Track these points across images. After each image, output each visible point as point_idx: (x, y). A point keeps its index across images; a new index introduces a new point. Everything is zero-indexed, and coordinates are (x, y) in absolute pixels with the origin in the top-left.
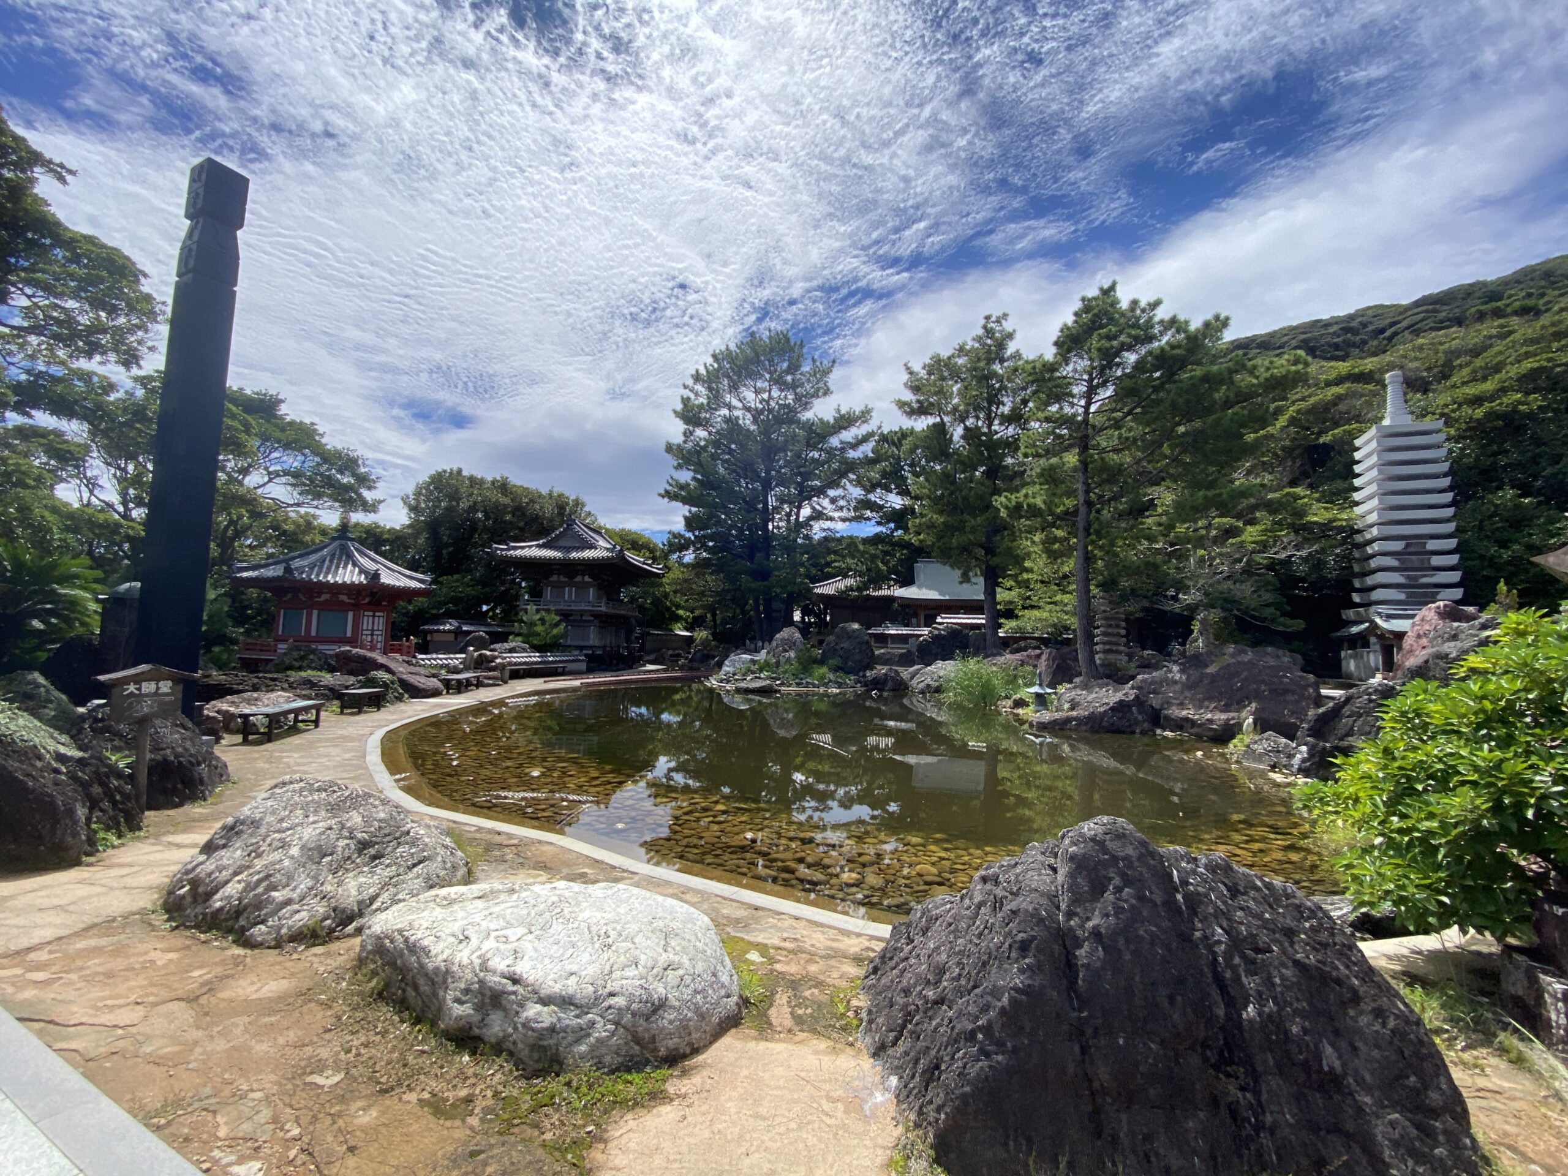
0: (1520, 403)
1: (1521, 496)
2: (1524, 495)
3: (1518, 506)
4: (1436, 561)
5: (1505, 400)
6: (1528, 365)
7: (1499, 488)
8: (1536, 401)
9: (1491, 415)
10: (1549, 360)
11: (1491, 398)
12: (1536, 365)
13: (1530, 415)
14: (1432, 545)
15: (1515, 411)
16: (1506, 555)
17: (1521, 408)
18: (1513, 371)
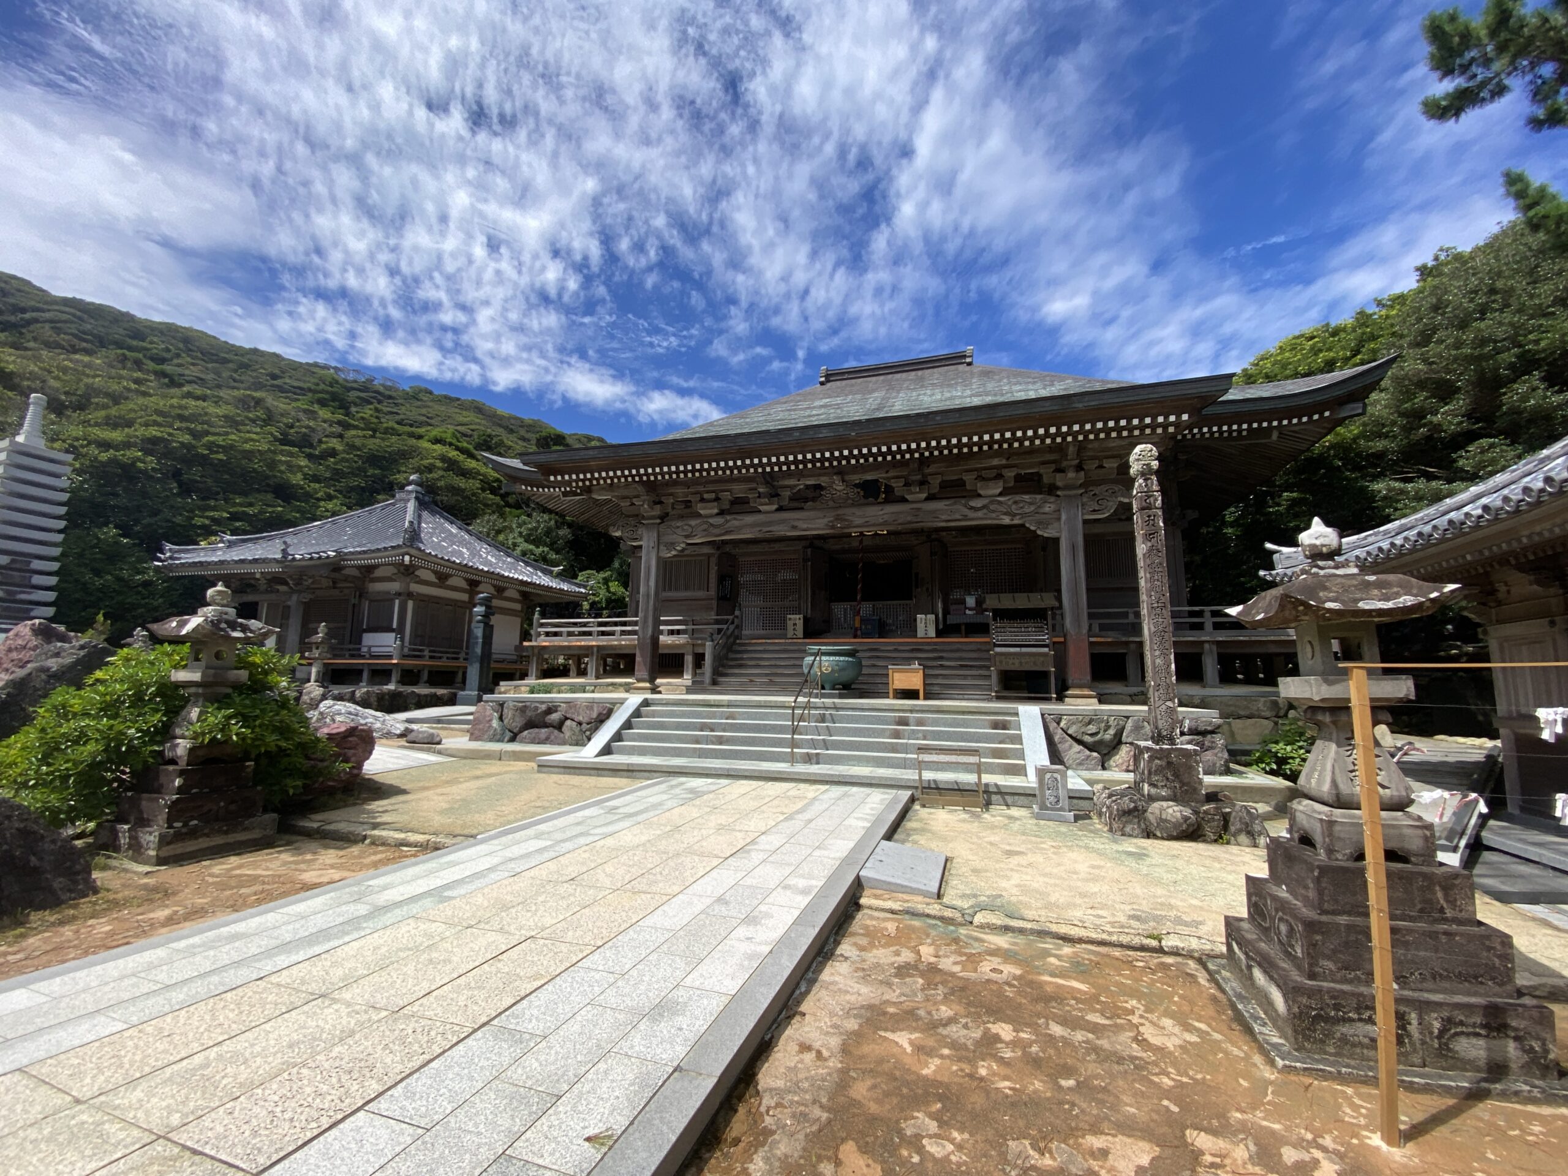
0: (139, 459)
1: (120, 535)
2: (125, 536)
3: (117, 543)
4: (37, 580)
5: (128, 453)
6: (154, 432)
7: (106, 524)
8: (151, 462)
9: (113, 461)
10: (170, 434)
11: (117, 448)
12: (159, 434)
13: (145, 472)
14: (36, 564)
15: (133, 464)
16: (98, 582)
17: (140, 465)
18: (141, 432)
